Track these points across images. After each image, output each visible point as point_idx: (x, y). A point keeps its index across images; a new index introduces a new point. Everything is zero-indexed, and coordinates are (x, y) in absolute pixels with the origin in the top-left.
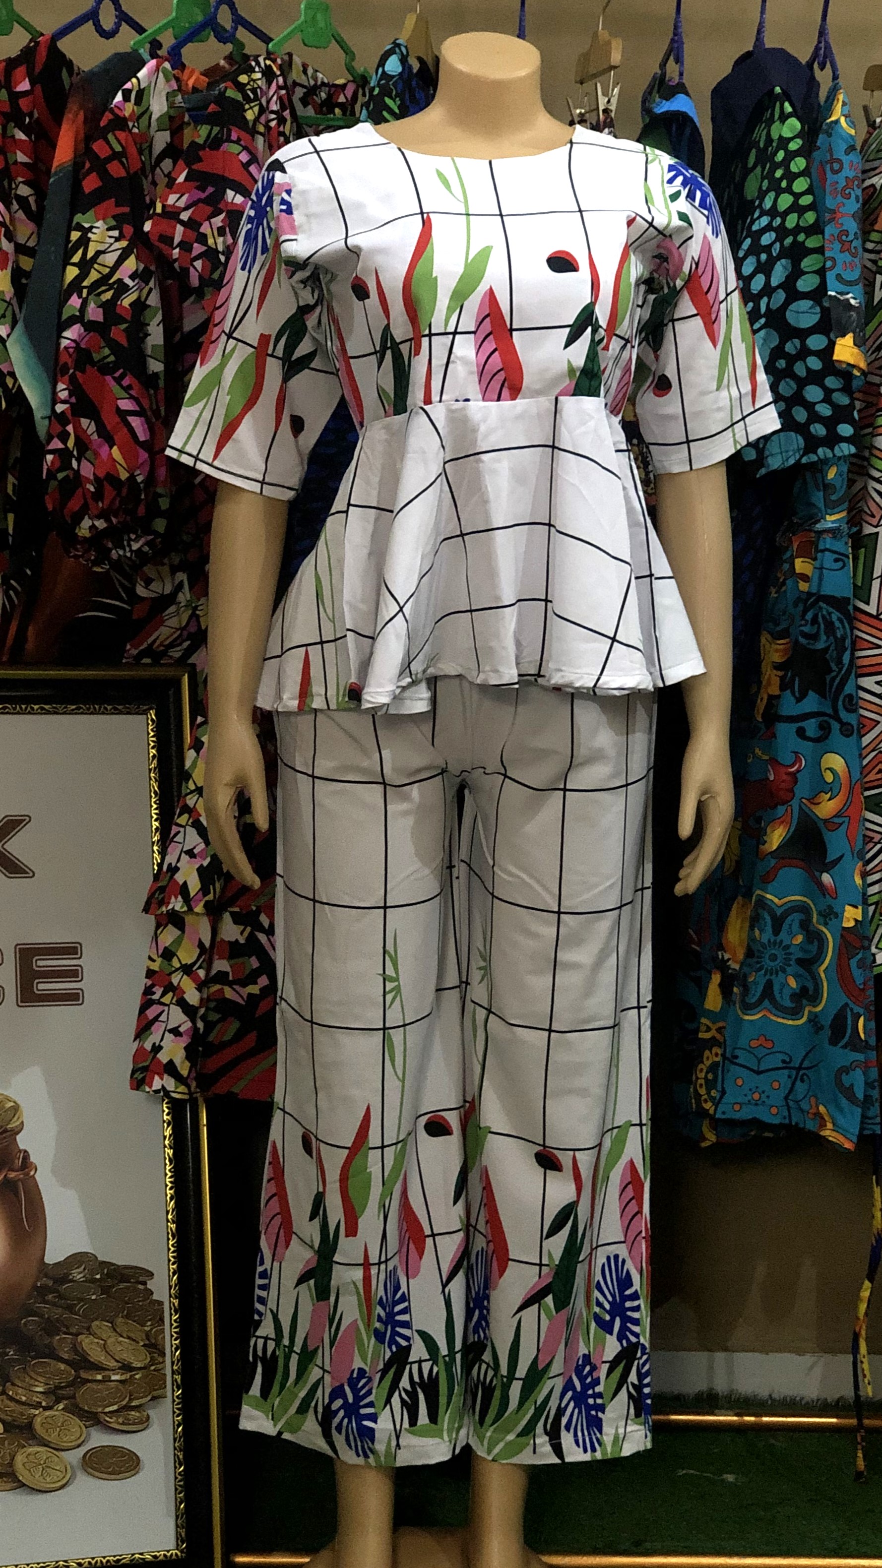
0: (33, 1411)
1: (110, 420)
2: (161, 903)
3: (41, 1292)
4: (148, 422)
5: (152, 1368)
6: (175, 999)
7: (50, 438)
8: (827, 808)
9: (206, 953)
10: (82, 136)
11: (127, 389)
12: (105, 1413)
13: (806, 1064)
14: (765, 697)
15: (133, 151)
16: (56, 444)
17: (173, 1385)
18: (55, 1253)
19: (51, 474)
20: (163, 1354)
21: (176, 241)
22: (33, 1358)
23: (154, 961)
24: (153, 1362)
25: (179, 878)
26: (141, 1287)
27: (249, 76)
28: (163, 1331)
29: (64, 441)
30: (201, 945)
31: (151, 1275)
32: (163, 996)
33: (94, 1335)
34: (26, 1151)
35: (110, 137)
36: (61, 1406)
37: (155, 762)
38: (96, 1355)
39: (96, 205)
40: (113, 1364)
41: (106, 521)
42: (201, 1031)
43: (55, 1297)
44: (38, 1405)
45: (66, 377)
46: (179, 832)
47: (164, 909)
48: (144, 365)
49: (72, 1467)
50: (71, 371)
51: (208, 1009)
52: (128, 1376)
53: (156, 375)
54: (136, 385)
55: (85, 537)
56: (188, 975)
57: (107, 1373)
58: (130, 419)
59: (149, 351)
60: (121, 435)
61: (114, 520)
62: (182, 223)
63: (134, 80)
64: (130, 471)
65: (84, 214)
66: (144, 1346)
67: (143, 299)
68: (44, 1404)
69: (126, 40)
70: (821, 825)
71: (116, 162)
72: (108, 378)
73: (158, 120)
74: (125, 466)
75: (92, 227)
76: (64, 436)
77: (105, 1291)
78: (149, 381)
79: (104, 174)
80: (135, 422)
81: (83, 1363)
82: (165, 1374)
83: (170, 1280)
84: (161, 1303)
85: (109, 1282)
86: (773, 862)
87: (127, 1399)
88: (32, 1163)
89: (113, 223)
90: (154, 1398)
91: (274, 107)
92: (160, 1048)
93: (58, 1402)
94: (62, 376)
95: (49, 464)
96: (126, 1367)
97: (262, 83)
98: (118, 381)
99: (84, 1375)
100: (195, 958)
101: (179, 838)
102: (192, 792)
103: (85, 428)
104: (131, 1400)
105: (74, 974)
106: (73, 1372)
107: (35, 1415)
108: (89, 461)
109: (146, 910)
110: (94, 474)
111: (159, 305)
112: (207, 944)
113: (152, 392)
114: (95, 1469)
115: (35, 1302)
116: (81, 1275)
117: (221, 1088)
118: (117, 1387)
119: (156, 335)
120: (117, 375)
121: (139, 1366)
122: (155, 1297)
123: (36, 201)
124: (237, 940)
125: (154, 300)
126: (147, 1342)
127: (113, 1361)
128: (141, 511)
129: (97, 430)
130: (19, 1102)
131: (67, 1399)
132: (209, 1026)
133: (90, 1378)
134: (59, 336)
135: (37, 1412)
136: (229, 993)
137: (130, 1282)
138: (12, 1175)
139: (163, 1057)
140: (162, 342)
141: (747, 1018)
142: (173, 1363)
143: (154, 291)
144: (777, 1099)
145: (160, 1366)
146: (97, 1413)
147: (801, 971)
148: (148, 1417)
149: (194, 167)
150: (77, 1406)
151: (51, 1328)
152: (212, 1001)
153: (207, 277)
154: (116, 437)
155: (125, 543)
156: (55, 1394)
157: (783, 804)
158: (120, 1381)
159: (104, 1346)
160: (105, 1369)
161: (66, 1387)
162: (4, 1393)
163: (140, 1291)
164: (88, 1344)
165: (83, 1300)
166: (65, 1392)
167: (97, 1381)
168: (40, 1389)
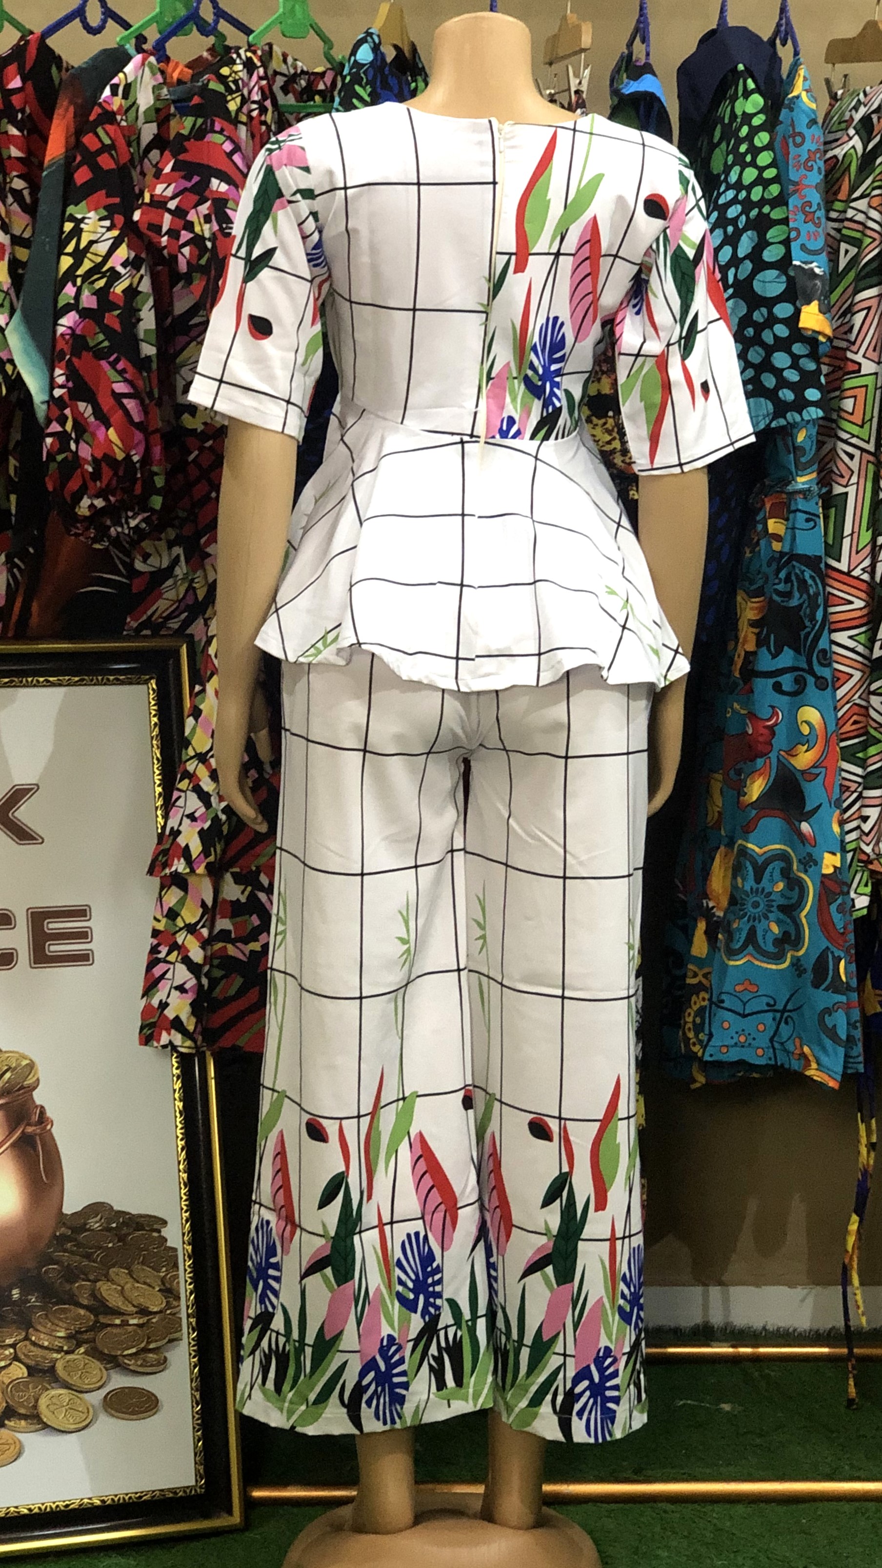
0: (55, 1355)
1: (107, 402)
2: (166, 865)
3: (60, 1241)
4: (142, 403)
5: (168, 1312)
6: (180, 957)
7: (49, 422)
8: (804, 759)
9: (209, 912)
10: (72, 130)
11: (121, 373)
12: (124, 1356)
13: (789, 1007)
14: (743, 654)
15: (121, 142)
16: (55, 427)
17: (188, 1328)
18: (72, 1204)
19: (51, 456)
20: (178, 1298)
21: (165, 229)
22: (57, 1304)
23: (159, 921)
24: (169, 1305)
25: (182, 841)
26: (155, 1234)
27: (231, 69)
28: (177, 1277)
29: (63, 423)
30: (203, 904)
31: (164, 1223)
32: (168, 954)
33: (113, 1282)
34: (42, 1107)
35: (100, 131)
36: (82, 1350)
37: (157, 729)
38: (114, 1300)
39: (89, 196)
40: (131, 1309)
41: (104, 500)
42: (206, 987)
43: (74, 1246)
44: (60, 1350)
45: (63, 363)
46: (179, 798)
47: (167, 871)
48: (137, 350)
49: (93, 1406)
50: (68, 357)
51: (211, 966)
52: (145, 1319)
53: (148, 358)
54: (130, 369)
55: (85, 517)
56: (192, 934)
57: (125, 1317)
58: (125, 401)
59: (141, 335)
60: (117, 416)
61: (112, 499)
62: (169, 211)
63: (121, 75)
64: (127, 451)
65: (76, 205)
66: (159, 1291)
67: (135, 285)
68: (65, 1348)
69: (113, 36)
70: (799, 776)
71: (106, 155)
72: (103, 363)
73: (145, 112)
74: (121, 445)
75: (84, 218)
76: (62, 421)
77: (122, 1239)
78: (142, 364)
79: (95, 168)
80: (130, 404)
81: (100, 1307)
82: (180, 1318)
83: (183, 1227)
84: (175, 1250)
85: (125, 1230)
86: (754, 812)
87: (145, 1343)
88: (48, 1118)
89: (104, 213)
90: (171, 1341)
91: (256, 97)
92: (167, 1005)
93: (79, 1346)
94: (60, 361)
95: (49, 446)
96: (143, 1311)
97: (243, 75)
98: (113, 365)
99: (103, 1319)
100: (198, 918)
101: (180, 803)
102: (192, 758)
103: (82, 411)
104: (148, 1343)
105: (83, 935)
106: (92, 1317)
107: (57, 1359)
108: (87, 443)
109: (151, 872)
110: (92, 455)
111: (151, 291)
112: (209, 903)
113: (145, 374)
114: (117, 1411)
115: (54, 1252)
116: (98, 1225)
117: (226, 1042)
118: (135, 1331)
119: (148, 319)
120: (112, 359)
121: (155, 1310)
122: (169, 1244)
123: (30, 194)
124: (238, 900)
125: (145, 286)
126: (162, 1287)
127: (130, 1305)
128: (138, 489)
129: (93, 413)
130: (34, 1059)
131: (86, 1342)
132: (214, 983)
133: (109, 1322)
134: (55, 324)
135: (59, 1356)
136: (231, 950)
137: (144, 1229)
138: (30, 1129)
139: (170, 1013)
140: (153, 327)
141: (732, 963)
142: (188, 1307)
143: (145, 278)
144: (764, 1041)
145: (174, 1311)
146: (116, 1356)
147: (782, 916)
148: (165, 1359)
149: (181, 157)
150: (96, 1349)
151: (71, 1275)
152: (217, 958)
153: (194, 262)
154: (112, 420)
155: (123, 521)
156: (75, 1339)
157: (761, 757)
158: (140, 1326)
159: (122, 1292)
160: (123, 1314)
161: (86, 1331)
162: (27, 1338)
163: (155, 1238)
164: (106, 1290)
165: (100, 1248)
166: (85, 1336)
167: (117, 1325)
168: (61, 1334)
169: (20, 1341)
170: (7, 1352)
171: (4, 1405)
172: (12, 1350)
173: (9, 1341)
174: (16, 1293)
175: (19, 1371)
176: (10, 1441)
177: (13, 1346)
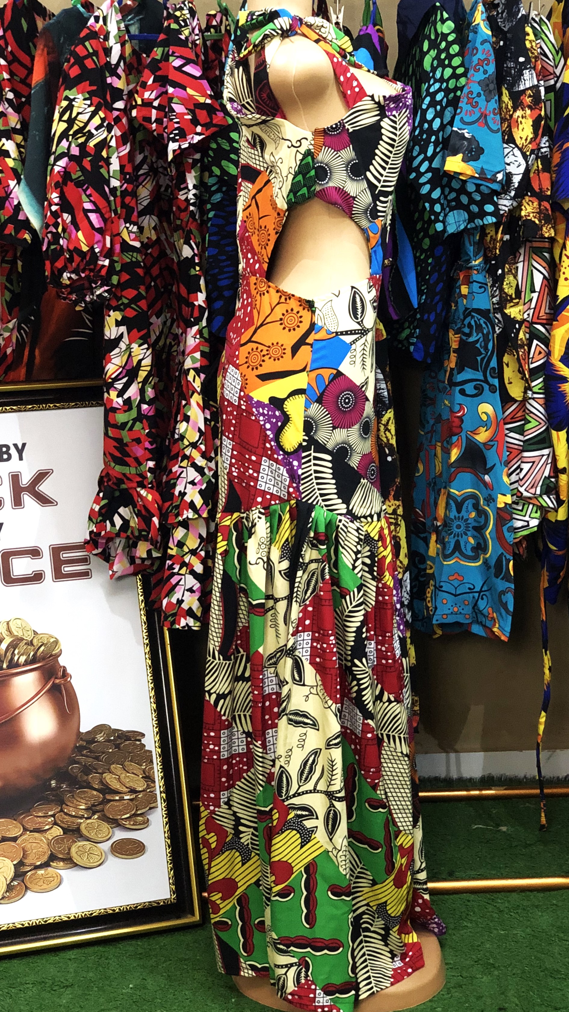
0: (79, 821)
3: (79, 749)
5: (148, 790)
12: (123, 819)
15: (101, 52)
17: (161, 800)
18: (86, 726)
20: (154, 782)
22: (78, 789)
24: (148, 786)
26: (138, 743)
28: (153, 768)
31: (143, 735)
33: (113, 773)
34: (64, 667)
36: (96, 816)
38: (115, 785)
40: (125, 790)
43: (88, 752)
44: (82, 817)
49: (105, 853)
52: (134, 796)
56: (194, 556)
57: (122, 795)
59: (111, 174)
65: (70, 91)
66: (142, 777)
68: (86, 816)
73: (115, 37)
75: (75, 98)
77: (117, 746)
80: (93, 216)
81: (106, 790)
82: (156, 794)
83: (155, 738)
84: (151, 752)
85: (119, 741)
87: (134, 810)
88: (68, 674)
89: (87, 96)
90: (150, 809)
92: (182, 601)
93: (94, 814)
96: (133, 791)
99: (108, 797)
104: (137, 810)
105: (83, 560)
106: (102, 796)
107: (81, 823)
114: (118, 853)
115: (76, 756)
116: (102, 738)
118: (128, 803)
121: (140, 790)
122: (147, 748)
126: (144, 775)
127: (124, 787)
130: (57, 638)
131: (98, 811)
133: (112, 799)
134: (54, 166)
135: (82, 821)
137: (130, 740)
138: (57, 681)
142: (160, 787)
143: (114, 138)
145: (152, 789)
146: (117, 819)
148: (148, 820)
150: (104, 815)
151: (87, 770)
156: (92, 810)
158: (130, 800)
159: (119, 780)
160: (120, 793)
161: (98, 805)
162: (62, 811)
163: (138, 745)
164: (109, 778)
165: (103, 753)
166: (98, 808)
167: (116, 800)
168: (83, 807)
169: (58, 812)
170: (50, 820)
171: (50, 852)
172: (53, 819)
173: (50, 813)
174: (53, 783)
175: (57, 831)
176: (54, 875)
177: (53, 816)
